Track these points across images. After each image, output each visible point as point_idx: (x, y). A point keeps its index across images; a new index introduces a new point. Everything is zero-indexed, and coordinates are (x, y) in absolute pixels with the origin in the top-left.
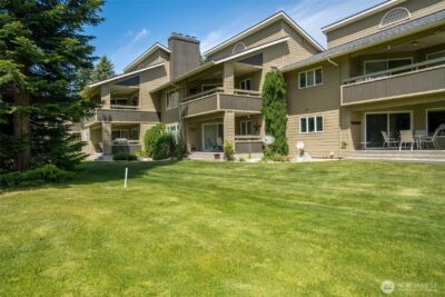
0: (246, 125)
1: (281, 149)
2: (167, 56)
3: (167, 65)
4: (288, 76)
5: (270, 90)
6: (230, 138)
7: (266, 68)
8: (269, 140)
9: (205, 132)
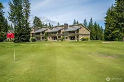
0: (43, 38)
1: (47, 40)
2: (33, 28)
3: (33, 29)
4: (47, 33)
5: (45, 34)
6: (41, 39)
7: (45, 32)
8: (45, 39)
9: (38, 39)
